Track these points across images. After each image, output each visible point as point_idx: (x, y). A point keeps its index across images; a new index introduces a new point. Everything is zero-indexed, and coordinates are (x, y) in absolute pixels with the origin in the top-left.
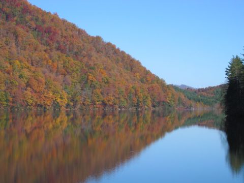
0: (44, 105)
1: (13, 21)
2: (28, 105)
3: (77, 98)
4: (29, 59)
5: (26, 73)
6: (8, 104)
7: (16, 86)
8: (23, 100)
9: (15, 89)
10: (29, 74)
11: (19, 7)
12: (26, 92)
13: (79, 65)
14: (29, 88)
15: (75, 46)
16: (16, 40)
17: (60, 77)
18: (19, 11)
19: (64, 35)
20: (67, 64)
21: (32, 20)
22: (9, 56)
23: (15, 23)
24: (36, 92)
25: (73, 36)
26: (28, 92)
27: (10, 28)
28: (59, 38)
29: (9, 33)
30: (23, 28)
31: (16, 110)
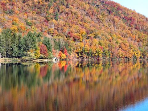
0: (128, 58)
1: (112, 14)
2: (120, 57)
3: (145, 54)
4: (121, 34)
5: (119, 41)
6: (110, 57)
7: (114, 47)
8: (118, 55)
9: (113, 49)
10: (121, 41)
11: (115, 7)
12: (119, 50)
13: (147, 36)
14: (120, 49)
15: (144, 26)
16: (114, 24)
17: (137, 43)
18: (116, 9)
19: (138, 21)
20: (140, 36)
21: (122, 13)
22: (110, 32)
23: (113, 15)
24: (124, 51)
25: (143, 21)
27: (111, 18)
28: (136, 22)
29: (110, 21)
30: (118, 18)
31: (114, 60)
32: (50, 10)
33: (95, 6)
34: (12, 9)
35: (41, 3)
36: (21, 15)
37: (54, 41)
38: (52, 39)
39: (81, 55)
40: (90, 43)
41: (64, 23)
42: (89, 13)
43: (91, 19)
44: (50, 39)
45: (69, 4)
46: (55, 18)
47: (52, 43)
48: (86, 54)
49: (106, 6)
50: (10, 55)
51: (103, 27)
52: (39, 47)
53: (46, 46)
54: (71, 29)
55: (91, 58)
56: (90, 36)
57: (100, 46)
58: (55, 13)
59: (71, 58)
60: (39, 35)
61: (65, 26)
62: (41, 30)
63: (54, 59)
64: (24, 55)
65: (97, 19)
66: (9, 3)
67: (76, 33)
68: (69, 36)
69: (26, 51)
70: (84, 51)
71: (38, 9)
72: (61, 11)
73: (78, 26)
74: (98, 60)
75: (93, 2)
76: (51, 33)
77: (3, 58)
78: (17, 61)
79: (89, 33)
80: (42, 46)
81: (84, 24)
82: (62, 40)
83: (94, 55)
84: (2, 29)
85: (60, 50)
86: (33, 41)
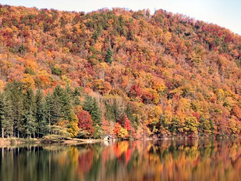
1: (216, 50)
2: (233, 133)
4: (233, 87)
5: (230, 101)
6: (214, 132)
7: (221, 114)
8: (228, 128)
9: (219, 118)
10: (233, 102)
11: (221, 36)
12: (230, 120)
14: (233, 116)
16: (219, 68)
18: (222, 40)
21: (234, 48)
22: (213, 85)
23: (218, 52)
24: (240, 120)
26: (233, 120)
27: (213, 57)
29: (213, 63)
30: (226, 57)
31: (221, 138)
32: (97, 45)
33: (181, 36)
34: (24, 44)
35: (79, 31)
36: (40, 55)
37: (106, 104)
38: (102, 100)
39: (157, 130)
40: (175, 106)
41: (124, 69)
42: (172, 48)
43: (174, 60)
44: (98, 101)
45: (132, 32)
46: (107, 59)
47: (101, 108)
48: (167, 128)
49: (204, 35)
50: (20, 132)
51: (198, 75)
52: (76, 116)
53: (90, 113)
54: (137, 81)
55: (176, 136)
56: (173, 94)
57: (193, 111)
58: (105, 50)
59: (138, 135)
60: (76, 93)
61: (125, 74)
62: (79, 82)
63: (106, 138)
64: (49, 133)
65: (187, 59)
66: (18, 33)
67: (146, 87)
68: (133, 93)
69: (52, 124)
70: (163, 121)
71: (73, 43)
72: (117, 46)
73: (150, 74)
74: (191, 138)
75: (178, 27)
76: (99, 89)
77: (7, 138)
78: (35, 143)
79: (171, 87)
80: (81, 114)
81: (162, 69)
82: (121, 101)
83: (182, 129)
84: (5, 83)
85: (117, 121)
86: (65, 104)
